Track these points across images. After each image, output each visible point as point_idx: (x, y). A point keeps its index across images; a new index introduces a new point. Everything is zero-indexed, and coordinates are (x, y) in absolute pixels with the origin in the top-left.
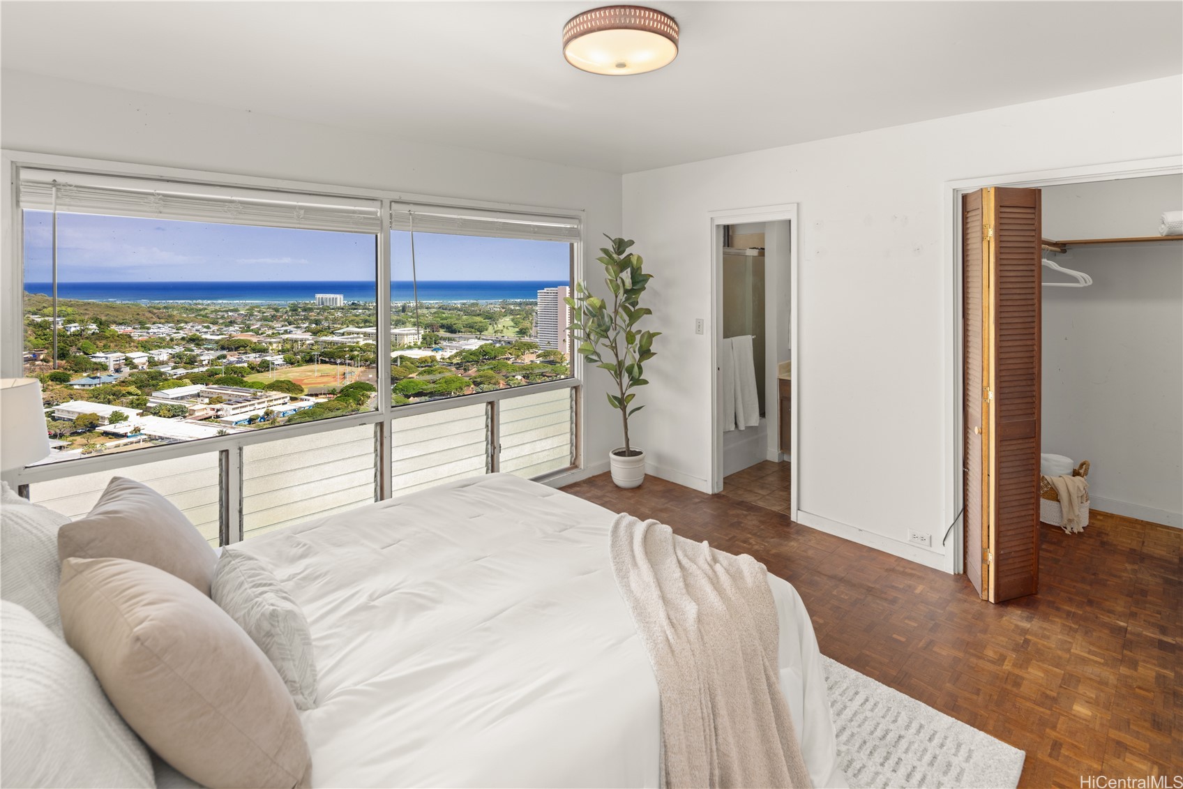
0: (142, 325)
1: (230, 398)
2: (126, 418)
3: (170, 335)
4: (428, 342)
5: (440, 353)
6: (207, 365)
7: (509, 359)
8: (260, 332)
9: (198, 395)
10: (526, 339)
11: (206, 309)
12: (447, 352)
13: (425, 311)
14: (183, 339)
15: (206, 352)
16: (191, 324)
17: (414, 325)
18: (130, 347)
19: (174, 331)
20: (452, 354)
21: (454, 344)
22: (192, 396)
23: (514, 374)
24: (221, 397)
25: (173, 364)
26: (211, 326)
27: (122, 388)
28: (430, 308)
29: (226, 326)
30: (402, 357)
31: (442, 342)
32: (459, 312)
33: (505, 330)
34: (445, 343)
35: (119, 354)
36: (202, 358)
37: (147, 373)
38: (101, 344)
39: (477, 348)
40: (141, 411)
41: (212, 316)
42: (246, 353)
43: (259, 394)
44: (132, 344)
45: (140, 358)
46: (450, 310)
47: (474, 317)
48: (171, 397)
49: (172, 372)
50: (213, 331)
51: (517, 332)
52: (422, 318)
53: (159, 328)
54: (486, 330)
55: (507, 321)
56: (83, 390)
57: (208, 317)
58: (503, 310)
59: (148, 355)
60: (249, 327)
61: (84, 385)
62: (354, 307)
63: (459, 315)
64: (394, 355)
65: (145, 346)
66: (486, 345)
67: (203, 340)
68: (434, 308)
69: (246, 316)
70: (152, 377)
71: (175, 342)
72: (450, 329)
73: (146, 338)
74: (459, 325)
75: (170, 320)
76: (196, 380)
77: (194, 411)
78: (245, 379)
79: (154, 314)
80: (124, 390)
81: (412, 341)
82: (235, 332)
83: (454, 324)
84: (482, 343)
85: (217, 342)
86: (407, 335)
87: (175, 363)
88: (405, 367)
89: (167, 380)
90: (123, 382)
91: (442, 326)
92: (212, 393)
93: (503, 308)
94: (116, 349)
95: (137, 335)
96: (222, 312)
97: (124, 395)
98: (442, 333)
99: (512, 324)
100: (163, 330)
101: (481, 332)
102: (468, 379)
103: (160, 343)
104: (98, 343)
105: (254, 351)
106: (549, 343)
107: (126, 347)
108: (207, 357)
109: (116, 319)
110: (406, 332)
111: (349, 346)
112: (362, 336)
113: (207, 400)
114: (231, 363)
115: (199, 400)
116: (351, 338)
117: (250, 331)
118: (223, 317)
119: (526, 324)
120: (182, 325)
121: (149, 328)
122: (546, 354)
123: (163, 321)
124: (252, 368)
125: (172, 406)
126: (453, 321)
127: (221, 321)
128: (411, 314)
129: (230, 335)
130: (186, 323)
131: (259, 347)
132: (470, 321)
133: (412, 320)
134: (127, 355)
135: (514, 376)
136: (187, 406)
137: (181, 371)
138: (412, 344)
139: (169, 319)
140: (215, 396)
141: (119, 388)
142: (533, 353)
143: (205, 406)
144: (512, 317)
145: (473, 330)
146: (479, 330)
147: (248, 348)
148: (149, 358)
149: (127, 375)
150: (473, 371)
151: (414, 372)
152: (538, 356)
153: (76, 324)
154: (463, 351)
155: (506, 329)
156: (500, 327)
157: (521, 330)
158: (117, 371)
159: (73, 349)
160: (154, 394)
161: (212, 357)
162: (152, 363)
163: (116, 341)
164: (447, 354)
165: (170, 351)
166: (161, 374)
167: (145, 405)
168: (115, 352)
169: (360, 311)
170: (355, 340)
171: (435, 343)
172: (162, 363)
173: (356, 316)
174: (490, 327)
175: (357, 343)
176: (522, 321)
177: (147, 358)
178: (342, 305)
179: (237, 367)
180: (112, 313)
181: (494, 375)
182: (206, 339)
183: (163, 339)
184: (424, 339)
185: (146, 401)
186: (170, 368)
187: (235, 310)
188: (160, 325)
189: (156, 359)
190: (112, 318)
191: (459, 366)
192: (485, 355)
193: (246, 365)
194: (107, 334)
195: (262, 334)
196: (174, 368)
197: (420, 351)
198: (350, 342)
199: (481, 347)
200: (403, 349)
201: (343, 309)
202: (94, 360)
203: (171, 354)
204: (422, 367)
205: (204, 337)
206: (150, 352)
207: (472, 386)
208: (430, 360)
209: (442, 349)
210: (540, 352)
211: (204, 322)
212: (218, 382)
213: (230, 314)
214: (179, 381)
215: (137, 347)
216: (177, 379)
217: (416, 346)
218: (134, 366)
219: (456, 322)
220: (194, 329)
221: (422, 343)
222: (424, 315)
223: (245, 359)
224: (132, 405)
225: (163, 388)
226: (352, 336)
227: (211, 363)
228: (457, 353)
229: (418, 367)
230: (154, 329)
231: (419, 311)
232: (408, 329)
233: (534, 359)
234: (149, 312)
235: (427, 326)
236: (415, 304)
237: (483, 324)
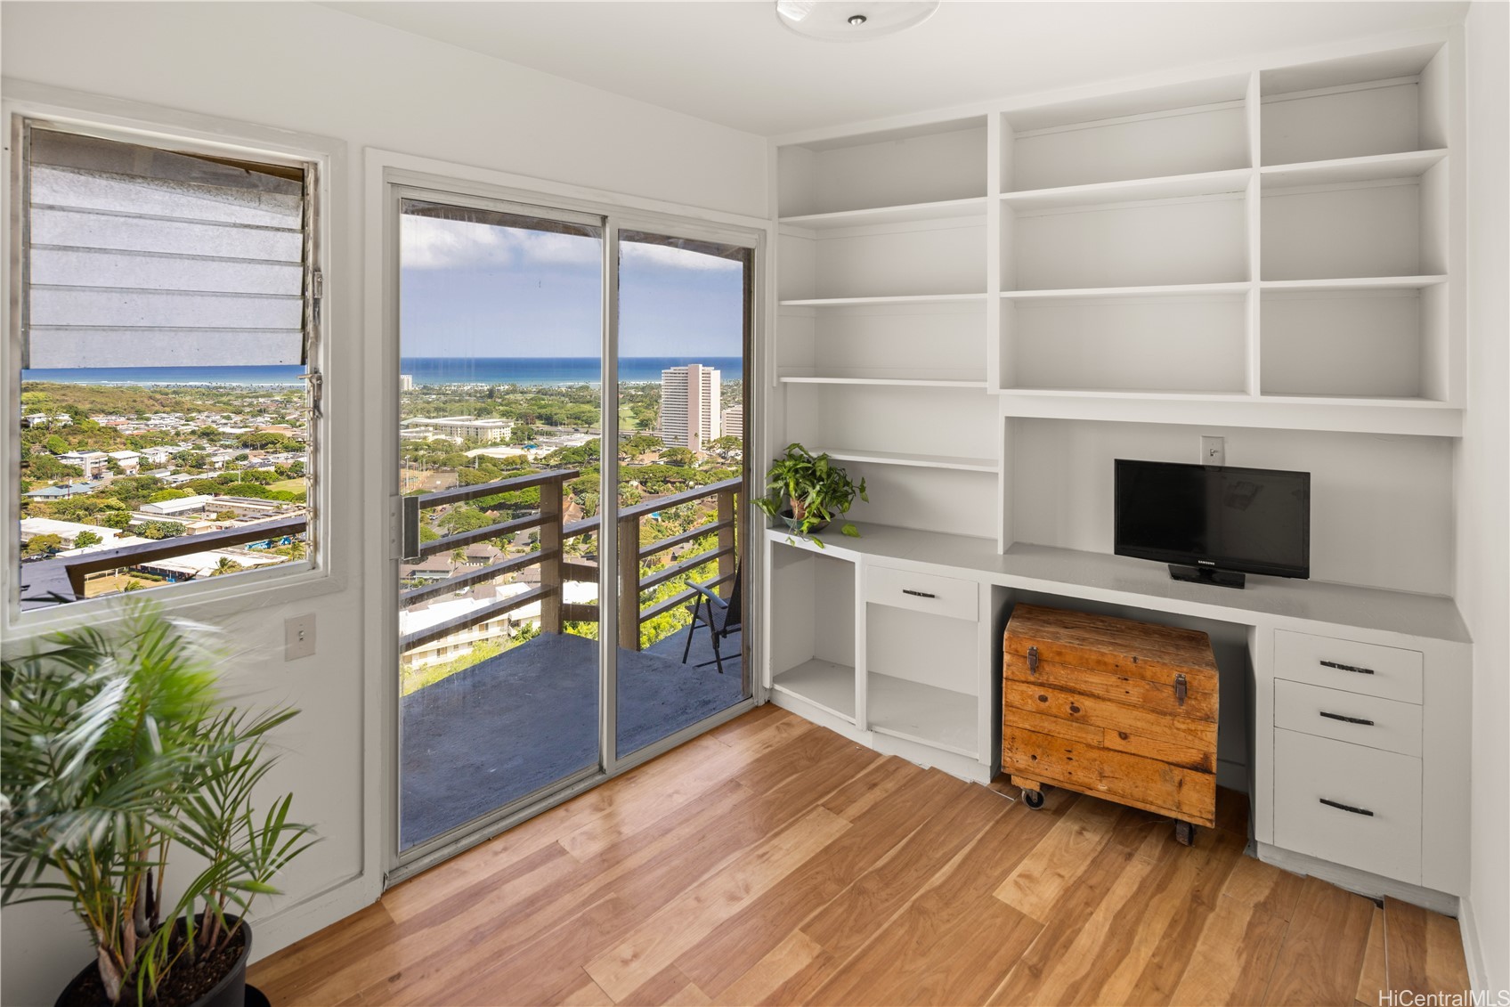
0: (140, 414)
1: (246, 512)
2: (99, 541)
3: (176, 428)
4: (519, 438)
5: (533, 451)
6: (220, 469)
7: (624, 459)
8: (298, 424)
9: (203, 509)
10: (646, 433)
11: (229, 394)
12: (543, 450)
13: (519, 396)
14: (193, 432)
15: (222, 450)
16: (206, 414)
17: (504, 414)
18: (116, 444)
19: (183, 422)
20: (549, 452)
21: (554, 439)
22: (195, 510)
23: (628, 479)
24: (233, 512)
25: (173, 468)
26: (233, 415)
27: (98, 501)
28: (525, 393)
29: (253, 416)
30: (482, 458)
31: (538, 437)
32: (563, 398)
33: (622, 422)
34: (541, 439)
35: (99, 454)
36: (214, 459)
37: (136, 480)
38: (75, 440)
39: (583, 444)
40: (121, 531)
41: (236, 403)
42: (275, 452)
43: (285, 507)
44: (118, 440)
45: (128, 459)
46: (552, 395)
47: (582, 405)
48: (164, 512)
49: (170, 479)
50: (235, 423)
51: (638, 424)
52: (514, 406)
53: (163, 418)
54: (597, 422)
55: (625, 410)
56: (46, 503)
57: (230, 405)
59: (139, 454)
60: (283, 418)
61: (47, 497)
62: (425, 391)
63: (563, 402)
64: (471, 454)
65: (136, 444)
66: (593, 441)
67: (219, 434)
68: (530, 392)
69: (281, 403)
70: (142, 486)
71: (182, 437)
72: (549, 420)
73: (140, 433)
74: (561, 415)
75: (178, 408)
76: (201, 489)
77: (194, 529)
78: (268, 487)
79: (157, 400)
80: (101, 503)
81: (498, 437)
82: (264, 425)
83: (556, 414)
84: (590, 438)
85: (238, 437)
86: (491, 428)
87: (177, 466)
88: (485, 470)
89: (162, 489)
90: (103, 492)
91: (540, 417)
92: (221, 506)
94: (97, 446)
95: (127, 427)
96: (250, 397)
97: (101, 510)
98: (539, 425)
99: (632, 414)
100: (168, 421)
101: (590, 424)
103: (160, 439)
104: (71, 438)
105: (287, 449)
106: (676, 438)
107: (109, 445)
108: (222, 457)
109: (105, 408)
110: (490, 424)
111: (412, 443)
112: (431, 429)
113: (214, 516)
114: (252, 466)
115: (204, 515)
116: (417, 432)
117: (283, 423)
118: (250, 405)
119: (649, 414)
120: (194, 415)
121: (148, 419)
122: (672, 452)
123: (167, 409)
124: (282, 473)
125: (164, 524)
126: (555, 410)
127: (247, 410)
128: (500, 400)
129: (257, 428)
130: (199, 412)
131: (294, 444)
132: (577, 410)
133: (501, 408)
134: (110, 454)
135: (628, 482)
136: (184, 523)
137: (183, 477)
138: (498, 440)
139: (176, 407)
140: (224, 510)
141: (95, 500)
142: (654, 452)
143: (209, 523)
144: (631, 405)
145: (579, 422)
146: (586, 422)
147: (278, 445)
148: (141, 459)
149: (108, 483)
151: (495, 477)
152: (661, 456)
153: (43, 414)
154: (566, 449)
155: (623, 420)
157: (642, 421)
158: (96, 477)
159: (38, 446)
160: (143, 508)
161: (227, 458)
162: (144, 465)
163: (95, 435)
164: (543, 452)
165: (170, 449)
166: (156, 481)
167: (127, 523)
168: (94, 451)
169: (434, 396)
170: (422, 435)
171: (529, 439)
172: (159, 466)
173: (429, 403)
175: (425, 438)
176: (644, 410)
177: (137, 460)
178: (411, 388)
179: (259, 472)
182: (224, 433)
183: (166, 433)
184: (514, 433)
185: (129, 518)
186: (169, 473)
187: (268, 395)
188: (164, 415)
189: (150, 461)
190: (99, 406)
192: (591, 454)
193: (272, 469)
194: (84, 426)
195: (300, 426)
196: (174, 473)
197: (508, 449)
198: (415, 437)
199: (588, 443)
200: (485, 446)
201: (411, 394)
202: (63, 462)
203: (171, 453)
204: (507, 470)
205: (221, 430)
206: (143, 450)
207: (569, 495)
208: (519, 461)
209: (537, 446)
210: (665, 449)
211: (223, 411)
212: (230, 492)
213: (261, 400)
214: (178, 491)
215: (125, 444)
216: (177, 488)
217: (503, 442)
218: (120, 471)
219: (558, 411)
220: (210, 420)
221: (511, 439)
222: (516, 402)
223: (273, 461)
224: (109, 523)
225: (156, 500)
226: (417, 429)
227: (227, 465)
228: (556, 451)
229: (503, 470)
230: (155, 420)
231: (511, 397)
232: (496, 421)
233: (657, 459)
234: (151, 398)
235: (520, 416)
236: (507, 387)
237: (593, 414)
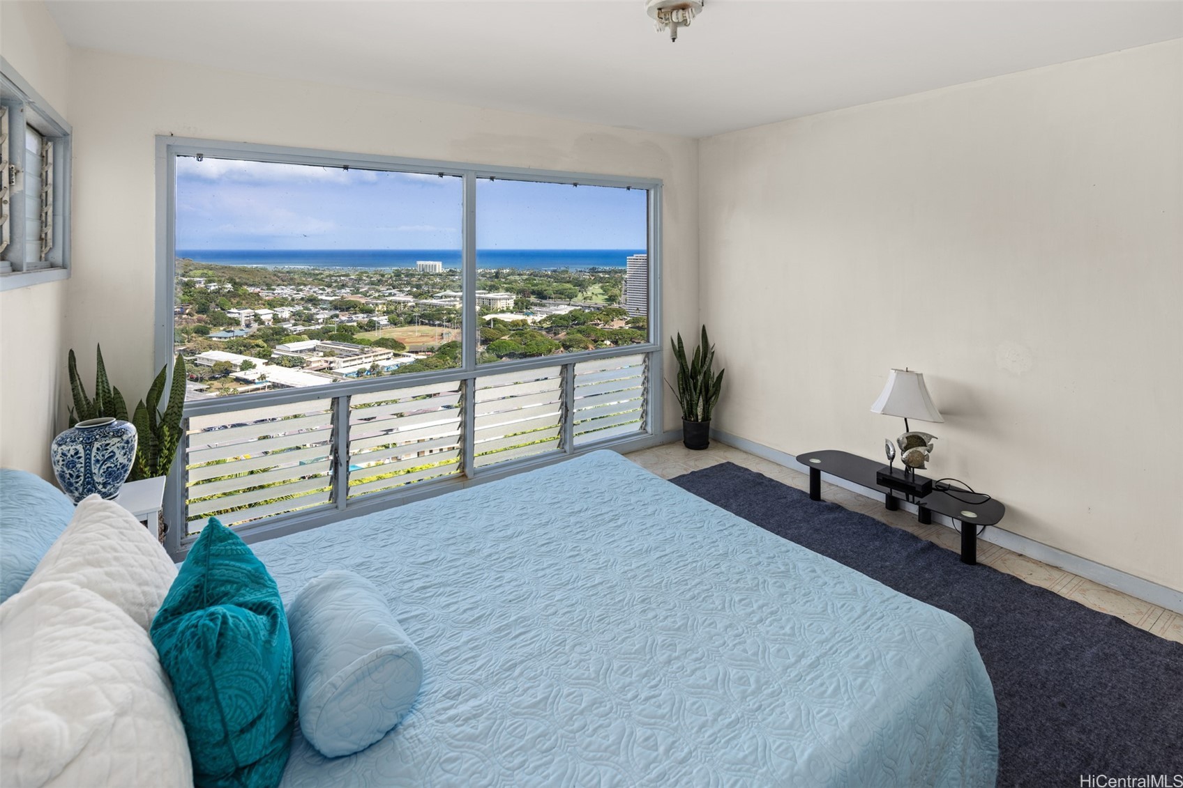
0: (269, 287)
1: (341, 352)
2: (254, 367)
3: (291, 296)
4: (520, 307)
5: (531, 317)
6: (322, 323)
7: (599, 324)
8: (368, 294)
9: (314, 350)
10: (615, 306)
11: (322, 274)
12: (537, 316)
13: (517, 278)
14: (302, 299)
15: (322, 311)
16: (309, 286)
17: (507, 290)
18: (259, 304)
19: (295, 292)
20: (543, 318)
21: (544, 309)
22: (310, 350)
23: (603, 339)
24: (334, 351)
25: (293, 322)
26: (326, 288)
27: (251, 341)
28: (522, 275)
29: (339, 289)
30: (495, 320)
31: (533, 307)
32: (549, 279)
33: (594, 297)
34: (536, 308)
35: (249, 310)
36: (318, 317)
37: (272, 329)
38: (235, 301)
39: (567, 312)
40: (267, 361)
41: (326, 280)
42: (356, 313)
43: (366, 349)
44: (260, 302)
45: (266, 314)
46: (540, 277)
47: (564, 284)
48: (291, 350)
49: (292, 328)
50: (328, 293)
51: (606, 299)
52: (514, 284)
53: (283, 289)
54: (576, 297)
55: (596, 288)
56: (220, 342)
57: (324, 281)
58: (593, 278)
59: (273, 312)
60: (358, 290)
61: (220, 338)
62: (451, 273)
63: (549, 282)
64: (488, 318)
65: (271, 305)
66: (575, 310)
67: (319, 300)
68: (525, 274)
69: (356, 280)
70: (276, 333)
71: (295, 302)
72: (541, 295)
73: (271, 298)
74: (550, 291)
75: (292, 282)
76: (312, 336)
77: (311, 362)
78: (354, 337)
79: (279, 277)
80: (254, 342)
81: (505, 306)
82: (346, 293)
83: (545, 290)
84: (572, 308)
85: (331, 302)
86: (500, 299)
87: (295, 320)
88: (498, 329)
89: (288, 335)
90: (252, 336)
91: (533, 293)
92: (326, 347)
93: (593, 276)
94: (247, 306)
95: (265, 295)
96: (335, 276)
97: (253, 347)
98: (533, 299)
99: (601, 291)
100: (286, 291)
101: (571, 298)
102: (558, 342)
103: (283, 302)
104: (232, 300)
105: (363, 311)
106: (638, 309)
107: (255, 305)
108: (322, 315)
109: (248, 282)
110: (499, 297)
111: (446, 309)
112: (458, 299)
113: (322, 354)
114: (342, 322)
115: (315, 353)
116: (448, 301)
117: (359, 293)
118: (336, 281)
119: (616, 291)
120: (302, 287)
122: (635, 321)
123: (285, 283)
124: (361, 327)
125: (293, 357)
126: (544, 287)
127: (334, 285)
128: (504, 280)
129: (342, 297)
130: (305, 285)
131: (367, 307)
132: (560, 287)
133: (505, 286)
134: (256, 311)
135: (603, 341)
136: (305, 358)
137: (300, 328)
138: (505, 309)
139: (290, 282)
140: (328, 350)
141: (249, 341)
142: (621, 320)
143: (320, 358)
144: (600, 285)
145: (563, 296)
146: (568, 296)
147: (357, 309)
148: (274, 315)
149: (255, 330)
150: (562, 335)
151: (506, 335)
152: (627, 323)
153: (215, 284)
154: (553, 316)
155: (595, 295)
156: (589, 294)
157: (610, 297)
158: (248, 326)
159: (213, 305)
160: (278, 347)
161: (326, 316)
162: (276, 319)
163: (247, 299)
164: (538, 318)
165: (291, 309)
166: (285, 330)
167: (270, 356)
168: (246, 309)
169: (457, 277)
170: (452, 303)
171: (527, 308)
172: (285, 320)
173: (453, 281)
174: (580, 294)
175: (454, 306)
176: (611, 288)
177: (271, 315)
178: (441, 271)
179: (347, 326)
180: (244, 275)
181: (584, 338)
182: (322, 300)
183: (286, 299)
184: (516, 303)
185: (271, 353)
186: (291, 325)
187: (347, 275)
188: (283, 287)
189: (280, 316)
190: (244, 280)
191: (549, 330)
192: (574, 320)
193: (355, 324)
194: (240, 292)
195: (369, 296)
196: (294, 325)
197: (513, 315)
198: (447, 305)
199: (571, 312)
200: (496, 313)
201: (441, 275)
202: (229, 315)
203: (292, 312)
204: (514, 330)
205: (320, 297)
206: (275, 309)
207: (562, 349)
208: (521, 324)
209: (533, 313)
210: (629, 319)
211: (320, 285)
212: (331, 338)
213: (342, 278)
214: (298, 337)
215: (264, 305)
216: (296, 334)
217: (508, 310)
218: (262, 323)
219: (547, 288)
220: (312, 291)
221: (514, 308)
222: (516, 281)
223: (354, 319)
224: (259, 356)
225: (286, 342)
226: (449, 299)
227: (326, 321)
228: (547, 317)
229: (510, 330)
230: (278, 290)
231: (512, 278)
232: (501, 294)
233: (624, 325)
234: (275, 275)
235: (519, 292)
236: (508, 271)
237: (573, 291)
